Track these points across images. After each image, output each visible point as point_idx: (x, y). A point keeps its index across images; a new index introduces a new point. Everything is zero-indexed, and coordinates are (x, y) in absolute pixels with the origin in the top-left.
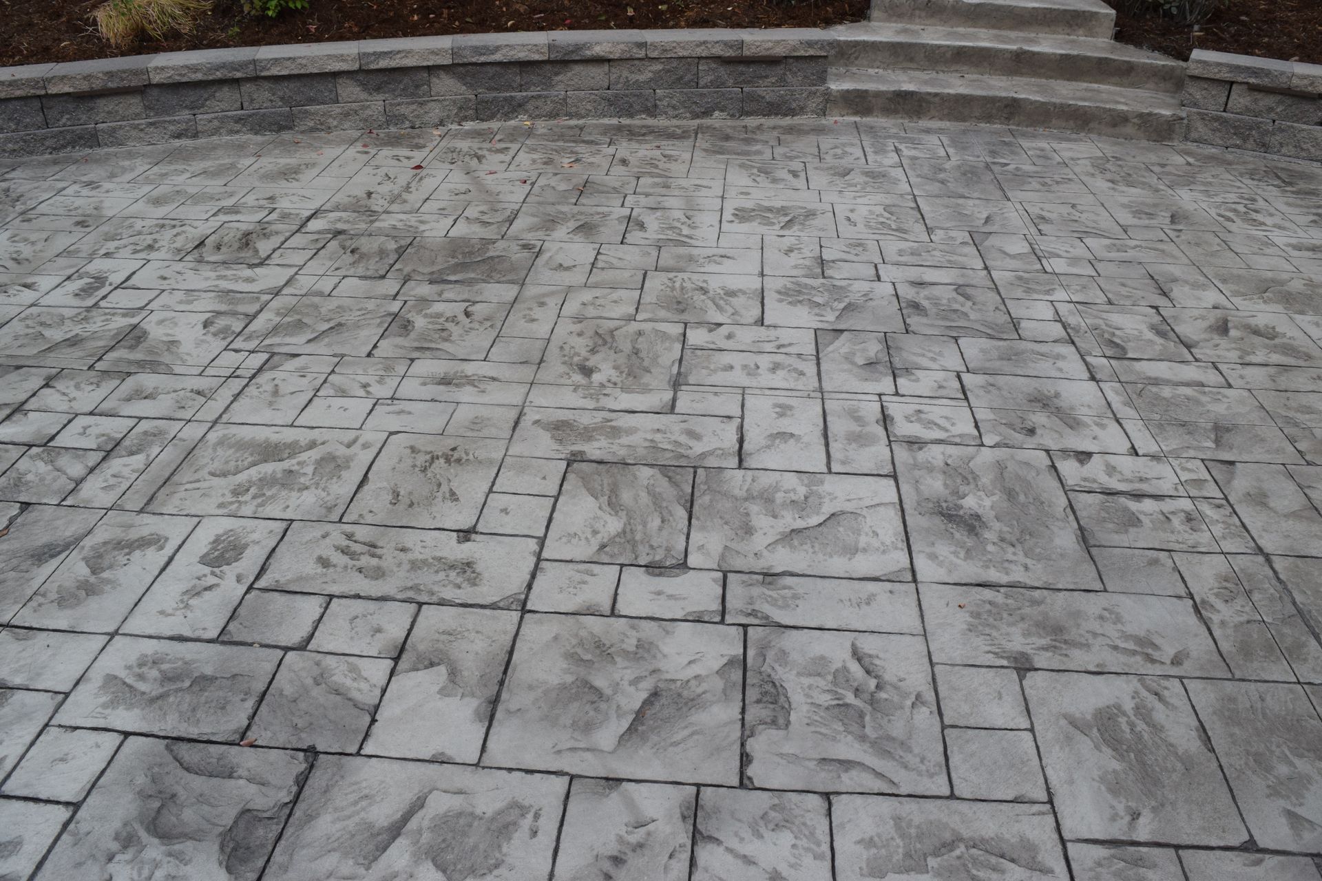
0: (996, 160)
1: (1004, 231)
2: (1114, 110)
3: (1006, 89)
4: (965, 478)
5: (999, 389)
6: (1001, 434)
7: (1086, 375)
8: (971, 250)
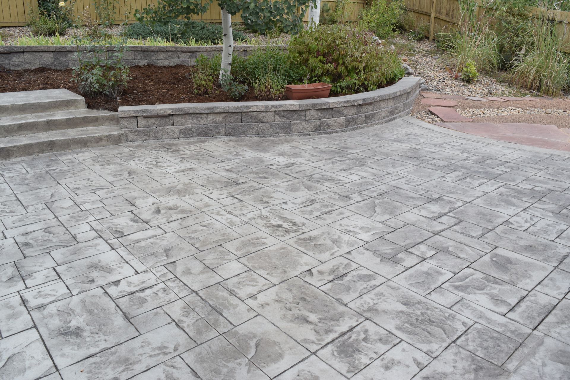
0: (50, 169)
1: (60, 198)
2: (95, 136)
3: (47, 138)
4: (69, 313)
5: (74, 268)
6: (79, 288)
7: (110, 248)
8: (48, 211)
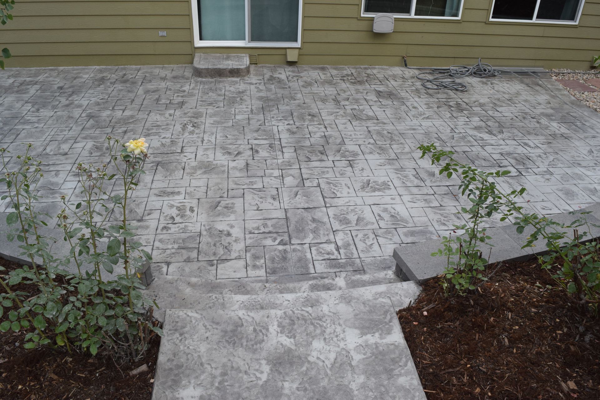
1: (291, 189)
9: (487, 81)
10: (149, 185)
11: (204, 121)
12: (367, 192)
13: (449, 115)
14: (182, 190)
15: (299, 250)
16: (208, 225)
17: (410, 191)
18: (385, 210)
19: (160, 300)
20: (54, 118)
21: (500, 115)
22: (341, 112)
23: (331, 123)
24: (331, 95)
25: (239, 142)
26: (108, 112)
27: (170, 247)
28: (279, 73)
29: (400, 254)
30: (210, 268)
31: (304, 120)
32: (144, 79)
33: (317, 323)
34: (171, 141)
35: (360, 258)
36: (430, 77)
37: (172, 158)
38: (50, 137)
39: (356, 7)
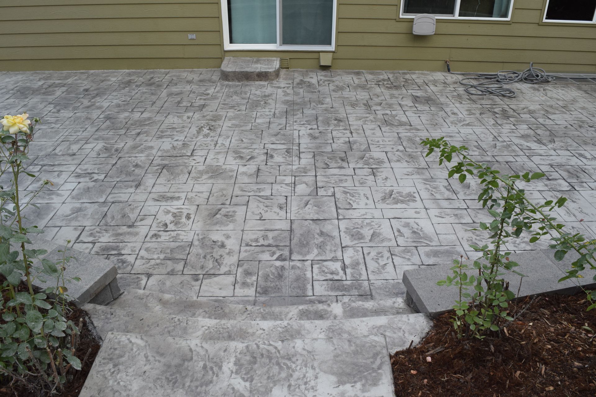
1: (302, 197)
9: (539, 87)
10: (149, 189)
11: (222, 124)
12: (387, 204)
13: (493, 122)
14: (183, 196)
15: (299, 267)
16: (202, 235)
17: (438, 204)
18: (407, 225)
19: (115, 319)
20: (72, 119)
21: (551, 122)
22: (371, 117)
23: (358, 128)
24: (362, 99)
25: (254, 146)
26: (127, 114)
27: (155, 256)
28: (311, 77)
29: (410, 278)
30: (194, 283)
31: (328, 124)
32: (170, 82)
33: (284, 364)
34: (183, 144)
35: (368, 280)
36: (475, 83)
37: (180, 161)
38: (63, 137)
39: (395, 8)
